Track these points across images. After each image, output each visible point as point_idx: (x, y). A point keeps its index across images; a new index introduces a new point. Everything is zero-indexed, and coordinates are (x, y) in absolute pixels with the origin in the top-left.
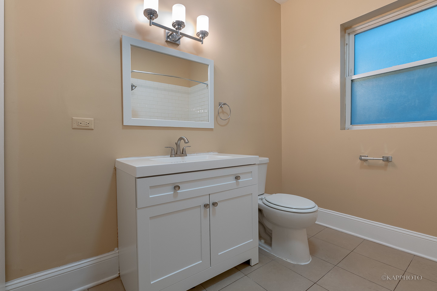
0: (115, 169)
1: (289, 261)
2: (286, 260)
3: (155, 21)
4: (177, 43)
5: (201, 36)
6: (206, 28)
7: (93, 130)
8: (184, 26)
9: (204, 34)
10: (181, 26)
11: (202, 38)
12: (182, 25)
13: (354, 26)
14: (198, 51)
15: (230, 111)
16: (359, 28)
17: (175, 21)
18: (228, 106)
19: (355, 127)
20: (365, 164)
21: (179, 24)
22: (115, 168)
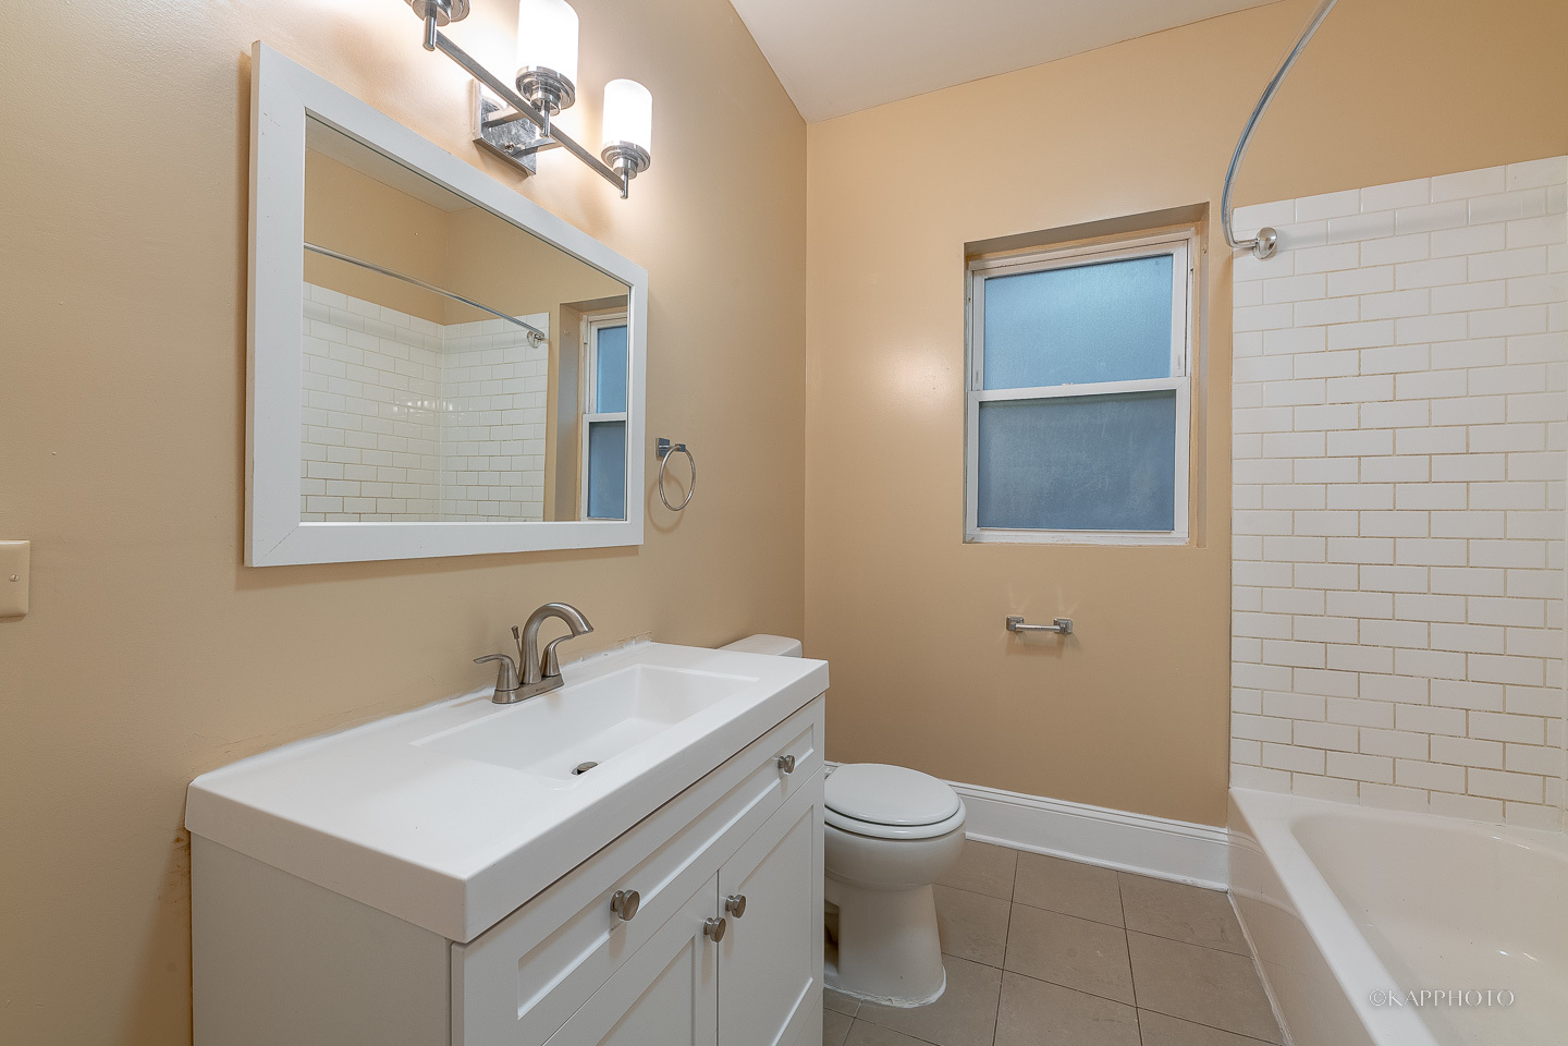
0: (185, 841)
1: (898, 1003)
2: (888, 1003)
3: (451, 31)
4: (524, 161)
5: (620, 163)
6: (643, 139)
7: (19, 616)
8: (572, 101)
9: (636, 160)
10: (558, 98)
11: (626, 174)
12: (562, 94)
13: (988, 256)
14: (596, 221)
15: (693, 478)
16: (997, 263)
17: (533, 69)
18: (691, 460)
19: (986, 533)
20: (1018, 640)
21: (555, 90)
22: (184, 837)
